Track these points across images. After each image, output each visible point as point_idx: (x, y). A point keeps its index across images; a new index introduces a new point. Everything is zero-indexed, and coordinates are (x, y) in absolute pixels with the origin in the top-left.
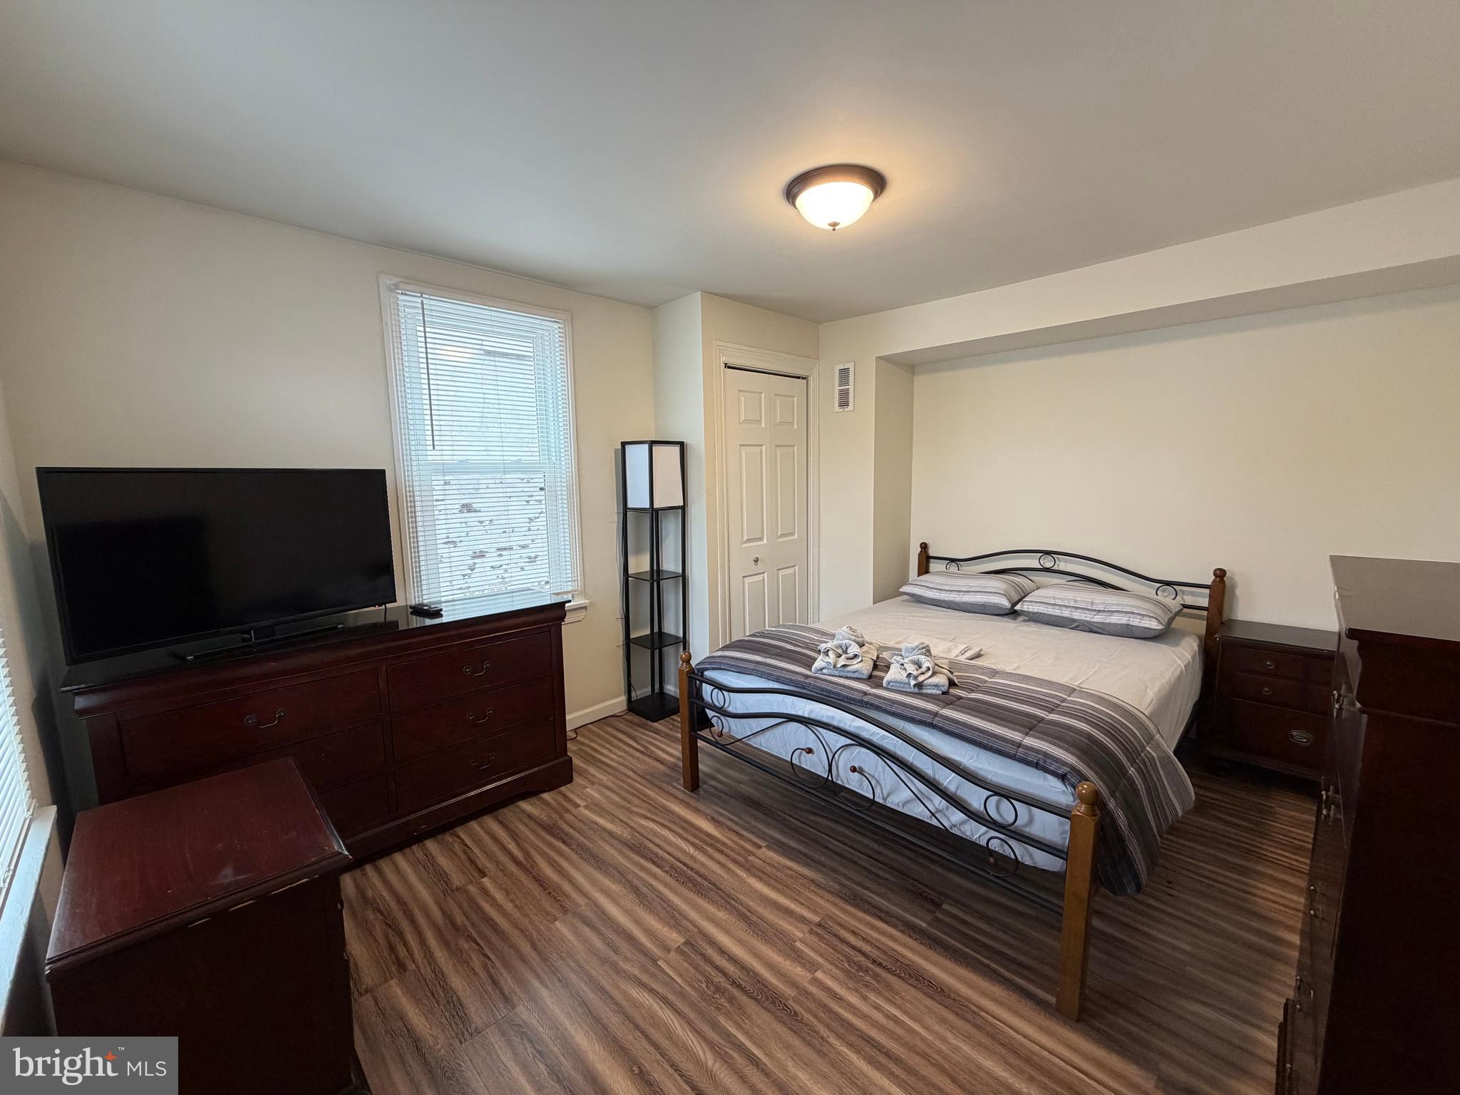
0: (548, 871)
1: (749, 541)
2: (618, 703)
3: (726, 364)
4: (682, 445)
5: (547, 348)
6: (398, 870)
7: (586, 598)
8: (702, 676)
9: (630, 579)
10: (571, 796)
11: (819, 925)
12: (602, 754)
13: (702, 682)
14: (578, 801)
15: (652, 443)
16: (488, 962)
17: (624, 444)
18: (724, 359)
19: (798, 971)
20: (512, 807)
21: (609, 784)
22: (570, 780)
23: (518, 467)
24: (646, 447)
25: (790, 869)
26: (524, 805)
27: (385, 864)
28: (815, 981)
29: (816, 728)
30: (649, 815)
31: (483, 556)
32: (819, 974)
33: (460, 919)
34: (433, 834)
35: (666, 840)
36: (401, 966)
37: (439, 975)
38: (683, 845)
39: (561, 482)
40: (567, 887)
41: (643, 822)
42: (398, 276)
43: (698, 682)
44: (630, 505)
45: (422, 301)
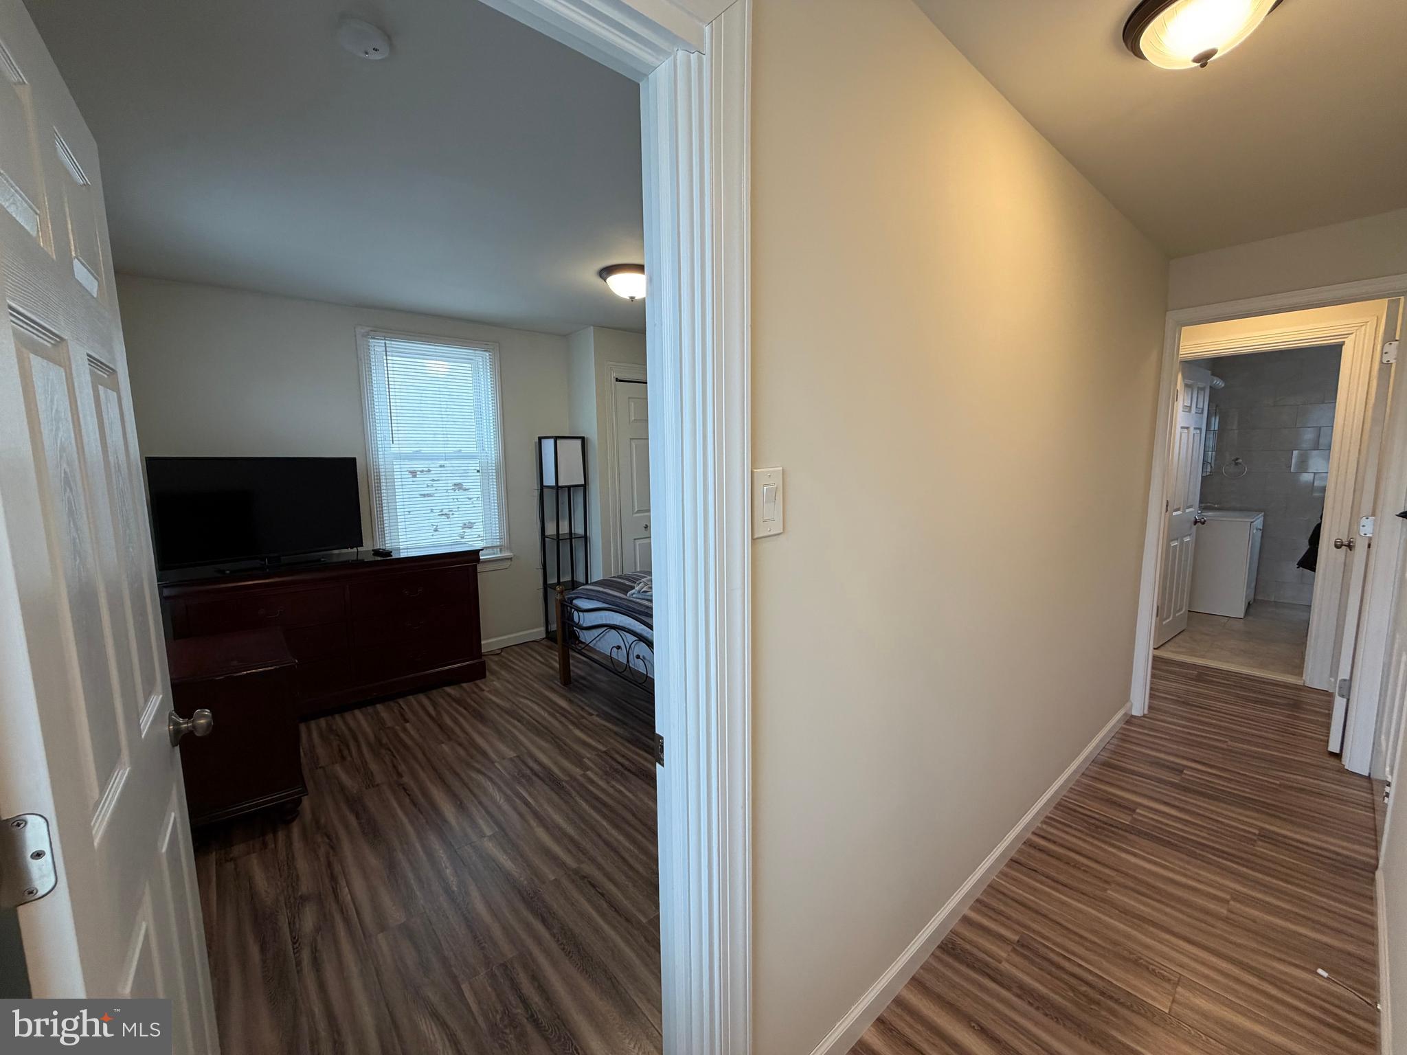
0: (448, 721)
1: (638, 512)
2: (539, 632)
3: (617, 379)
4: (583, 439)
5: (481, 370)
6: (355, 718)
7: (511, 551)
8: (571, 603)
9: (546, 539)
10: (481, 685)
11: (605, 752)
12: (513, 663)
13: (571, 608)
14: (484, 687)
15: (556, 438)
16: (394, 759)
17: (540, 439)
18: (614, 375)
19: (577, 771)
20: (440, 690)
21: (511, 680)
22: (484, 676)
23: (460, 456)
24: (552, 441)
25: (604, 726)
26: (448, 689)
27: (348, 716)
28: (585, 776)
29: (625, 633)
30: (528, 697)
31: (470, 528)
32: (589, 773)
33: (385, 740)
34: (382, 700)
35: (532, 710)
36: (343, 758)
37: (365, 763)
38: (542, 712)
39: (492, 466)
40: (457, 730)
41: (522, 700)
42: (368, 326)
43: (569, 608)
44: (545, 484)
45: (385, 343)
